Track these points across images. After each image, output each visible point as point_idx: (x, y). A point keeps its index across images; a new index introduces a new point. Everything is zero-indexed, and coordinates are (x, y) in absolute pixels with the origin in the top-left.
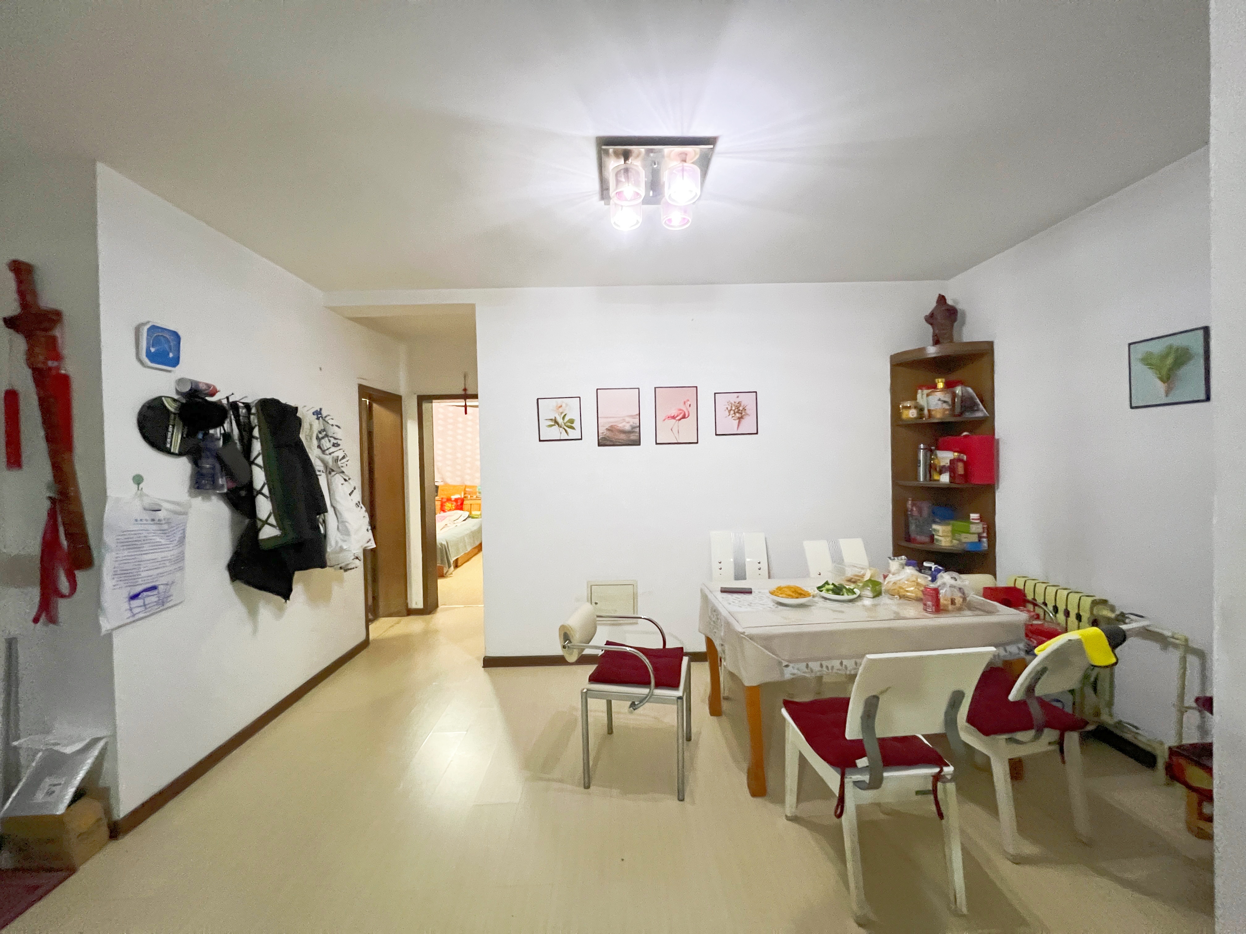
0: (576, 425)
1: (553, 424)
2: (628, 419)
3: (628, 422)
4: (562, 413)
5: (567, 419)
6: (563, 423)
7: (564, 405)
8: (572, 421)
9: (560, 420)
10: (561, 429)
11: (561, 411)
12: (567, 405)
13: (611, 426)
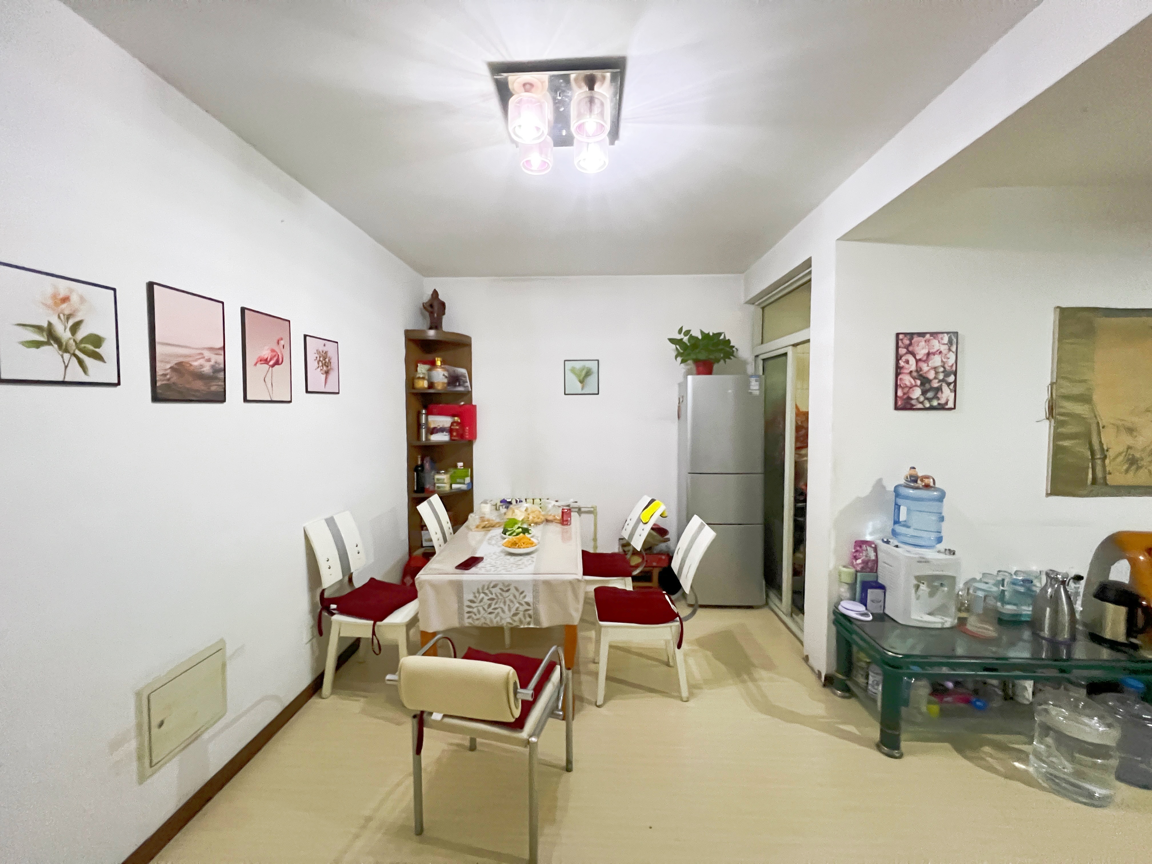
0: (107, 350)
1: (42, 338)
2: (207, 354)
3: (209, 360)
4: (68, 317)
5: (81, 334)
6: (72, 341)
7: (74, 298)
8: (97, 340)
9: (63, 332)
10: (67, 356)
11: (67, 312)
12: (82, 299)
13: (180, 364)
